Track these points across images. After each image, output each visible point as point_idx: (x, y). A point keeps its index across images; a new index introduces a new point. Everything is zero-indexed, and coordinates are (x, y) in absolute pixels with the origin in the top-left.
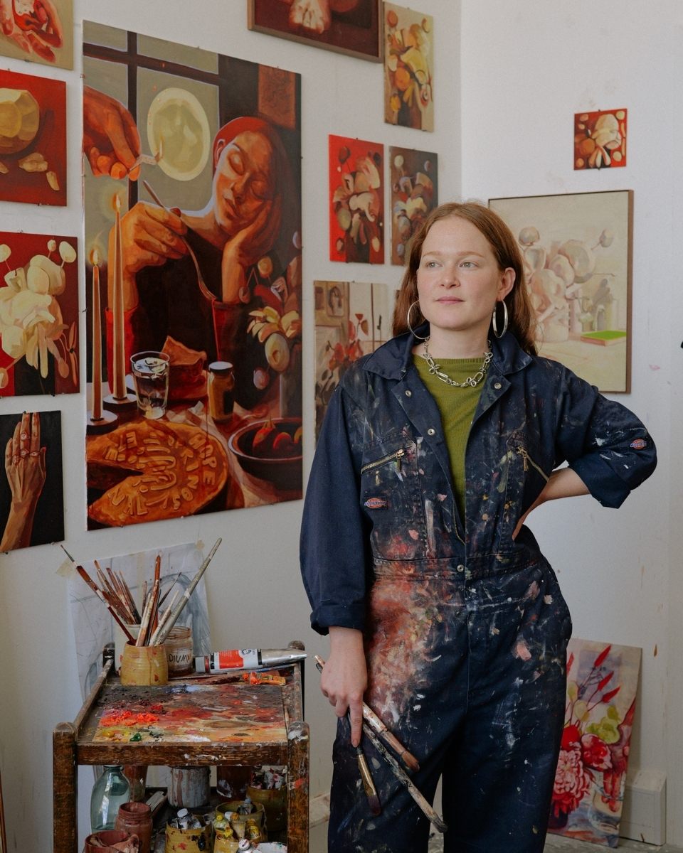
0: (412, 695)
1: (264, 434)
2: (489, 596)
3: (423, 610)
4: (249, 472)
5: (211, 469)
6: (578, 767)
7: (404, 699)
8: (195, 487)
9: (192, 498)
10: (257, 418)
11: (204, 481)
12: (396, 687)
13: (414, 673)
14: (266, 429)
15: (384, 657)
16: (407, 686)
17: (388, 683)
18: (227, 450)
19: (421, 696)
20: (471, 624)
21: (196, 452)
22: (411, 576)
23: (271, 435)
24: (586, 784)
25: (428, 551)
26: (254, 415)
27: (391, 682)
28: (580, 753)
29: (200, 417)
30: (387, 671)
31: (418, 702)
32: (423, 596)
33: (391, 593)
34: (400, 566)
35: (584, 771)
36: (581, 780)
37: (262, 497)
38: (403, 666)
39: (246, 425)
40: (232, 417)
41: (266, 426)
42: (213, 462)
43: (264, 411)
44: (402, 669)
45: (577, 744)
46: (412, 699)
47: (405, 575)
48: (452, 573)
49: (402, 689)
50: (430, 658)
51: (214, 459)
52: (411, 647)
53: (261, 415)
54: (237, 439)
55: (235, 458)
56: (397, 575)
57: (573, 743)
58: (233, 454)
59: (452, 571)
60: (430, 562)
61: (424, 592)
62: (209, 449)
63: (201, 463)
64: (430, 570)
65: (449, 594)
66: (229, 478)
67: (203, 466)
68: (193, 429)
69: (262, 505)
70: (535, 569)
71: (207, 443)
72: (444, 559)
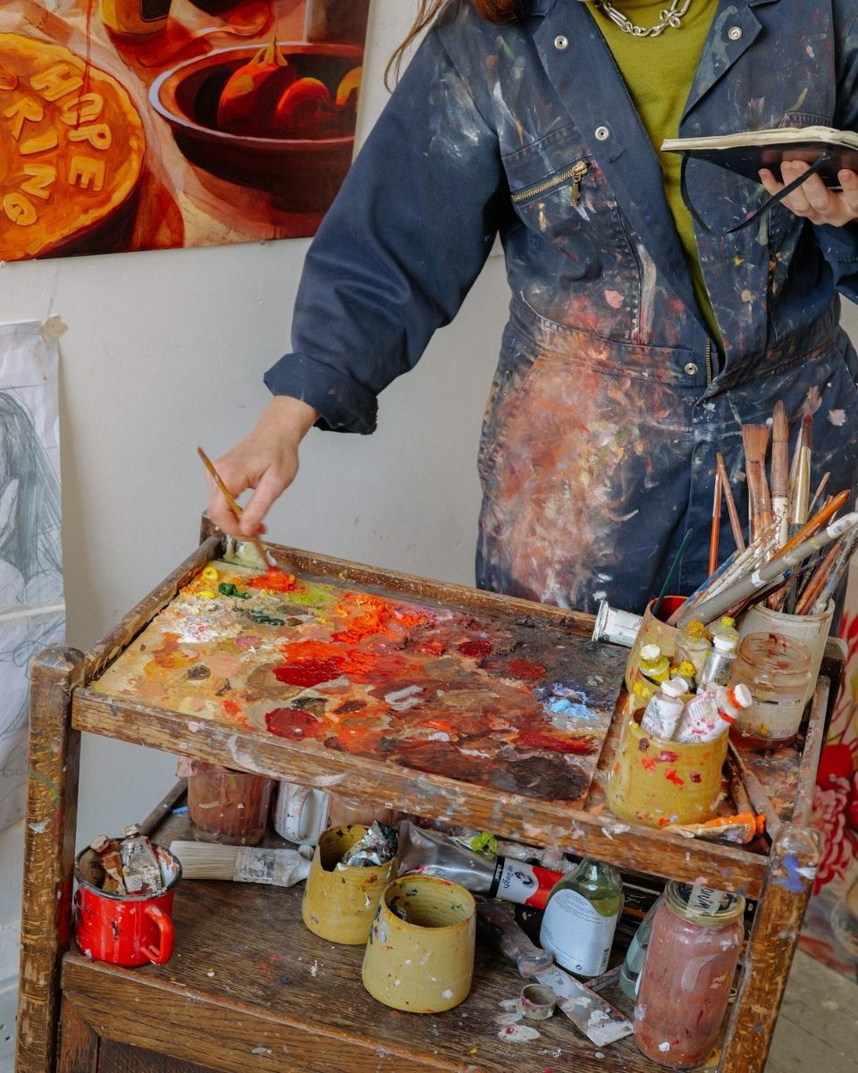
0: (590, 575)
1: (255, 79)
2: (737, 418)
3: (613, 428)
4: (202, 166)
5: (94, 152)
6: (836, 824)
7: (576, 582)
8: (44, 194)
9: (33, 220)
10: (236, 37)
11: (72, 180)
12: (561, 562)
13: (591, 542)
14: (262, 65)
15: (538, 510)
16: (580, 561)
17: (548, 554)
18: (143, 108)
19: (604, 578)
20: (697, 462)
21: (51, 109)
22: (600, 363)
23: (272, 83)
24: (843, 860)
25: (636, 329)
26: (230, 29)
27: (553, 555)
28: (844, 800)
29: (70, 21)
30: (545, 534)
31: (601, 587)
32: (619, 404)
33: (563, 389)
34: (587, 341)
35: (845, 836)
36: (836, 849)
37: (232, 226)
38: (574, 530)
39: (205, 52)
40: (164, 29)
41: (262, 58)
42: (102, 136)
43: (260, 21)
44: (570, 533)
45: (844, 782)
46: (590, 581)
47: (591, 359)
48: (673, 374)
49: (573, 567)
50: (620, 516)
51: (105, 128)
52: (584, 499)
53: (247, 29)
54: (175, 83)
55: (166, 131)
56: (576, 356)
57: (838, 777)
58: (160, 121)
59: (675, 371)
60: (638, 350)
61: (620, 397)
62: (91, 102)
63: (66, 135)
64: (635, 363)
65: (665, 409)
66: (145, 176)
67: (69, 143)
68: (45, 51)
69: (232, 243)
70: (821, 363)
71: (86, 87)
72: (663, 350)
